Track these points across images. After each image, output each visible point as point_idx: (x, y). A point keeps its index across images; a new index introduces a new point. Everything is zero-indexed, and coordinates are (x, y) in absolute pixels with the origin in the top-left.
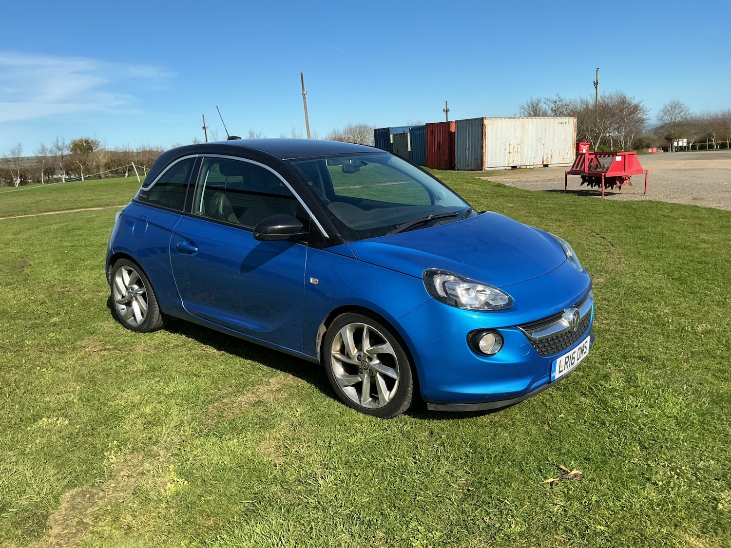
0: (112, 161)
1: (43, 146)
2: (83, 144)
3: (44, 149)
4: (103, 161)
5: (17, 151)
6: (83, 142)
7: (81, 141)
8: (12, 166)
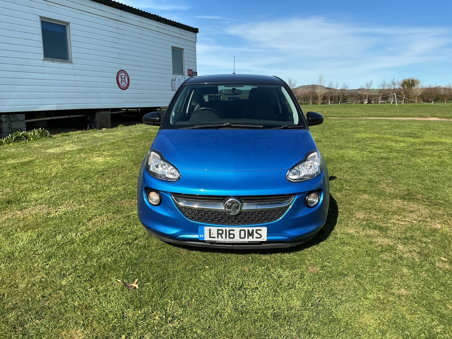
0: (425, 93)
1: (384, 82)
2: (409, 82)
3: (384, 85)
4: (419, 93)
5: (369, 85)
6: (410, 81)
7: (409, 80)
8: (365, 93)
